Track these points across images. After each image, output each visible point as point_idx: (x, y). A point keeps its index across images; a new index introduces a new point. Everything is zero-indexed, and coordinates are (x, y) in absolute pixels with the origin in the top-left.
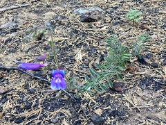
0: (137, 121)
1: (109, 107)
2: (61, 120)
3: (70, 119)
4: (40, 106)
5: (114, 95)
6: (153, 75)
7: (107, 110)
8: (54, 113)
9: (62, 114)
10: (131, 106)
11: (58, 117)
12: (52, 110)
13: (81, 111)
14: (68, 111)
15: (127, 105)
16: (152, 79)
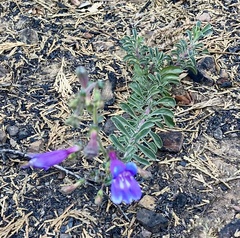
0: (230, 209)
1: (167, 189)
2: (77, 234)
3: (96, 227)
4: (19, 211)
5: (166, 162)
7: (164, 197)
8: (57, 222)
9: (75, 221)
10: (208, 179)
11: (69, 230)
12: (50, 213)
13: (112, 207)
14: (85, 213)
15: (200, 178)
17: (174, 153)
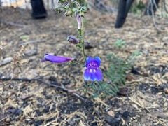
0: (150, 121)
1: (120, 109)
2: (78, 122)
3: (86, 121)
4: (57, 110)
5: (121, 98)
6: (147, 82)
7: (119, 112)
8: (71, 116)
9: (78, 117)
10: (139, 107)
11: (74, 120)
12: (68, 112)
13: (95, 113)
14: (83, 114)
15: (135, 106)
16: (147, 85)
17: (125, 96)
